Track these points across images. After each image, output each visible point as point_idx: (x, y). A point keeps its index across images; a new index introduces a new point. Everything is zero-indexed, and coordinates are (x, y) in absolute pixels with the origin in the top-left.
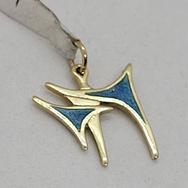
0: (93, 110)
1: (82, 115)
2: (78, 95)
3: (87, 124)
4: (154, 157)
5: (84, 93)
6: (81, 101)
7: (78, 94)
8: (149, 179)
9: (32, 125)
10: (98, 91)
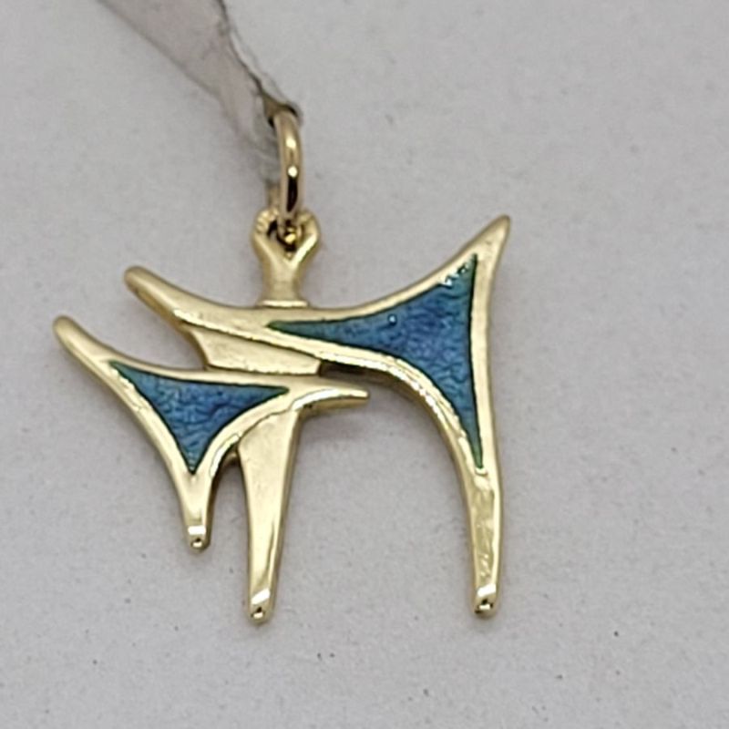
0: (280, 391)
1: (226, 410)
2: (239, 328)
3: (234, 448)
4: (478, 607)
5: (266, 322)
6: (239, 352)
7: (238, 322)
8: (426, 692)
9: (25, 430)
10: (329, 316)
